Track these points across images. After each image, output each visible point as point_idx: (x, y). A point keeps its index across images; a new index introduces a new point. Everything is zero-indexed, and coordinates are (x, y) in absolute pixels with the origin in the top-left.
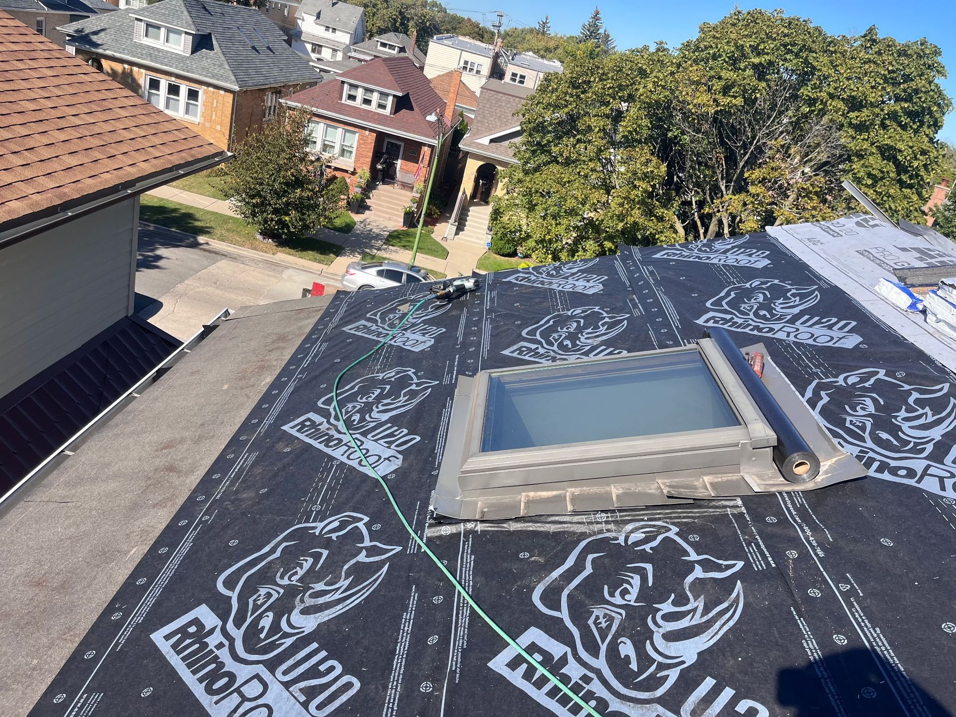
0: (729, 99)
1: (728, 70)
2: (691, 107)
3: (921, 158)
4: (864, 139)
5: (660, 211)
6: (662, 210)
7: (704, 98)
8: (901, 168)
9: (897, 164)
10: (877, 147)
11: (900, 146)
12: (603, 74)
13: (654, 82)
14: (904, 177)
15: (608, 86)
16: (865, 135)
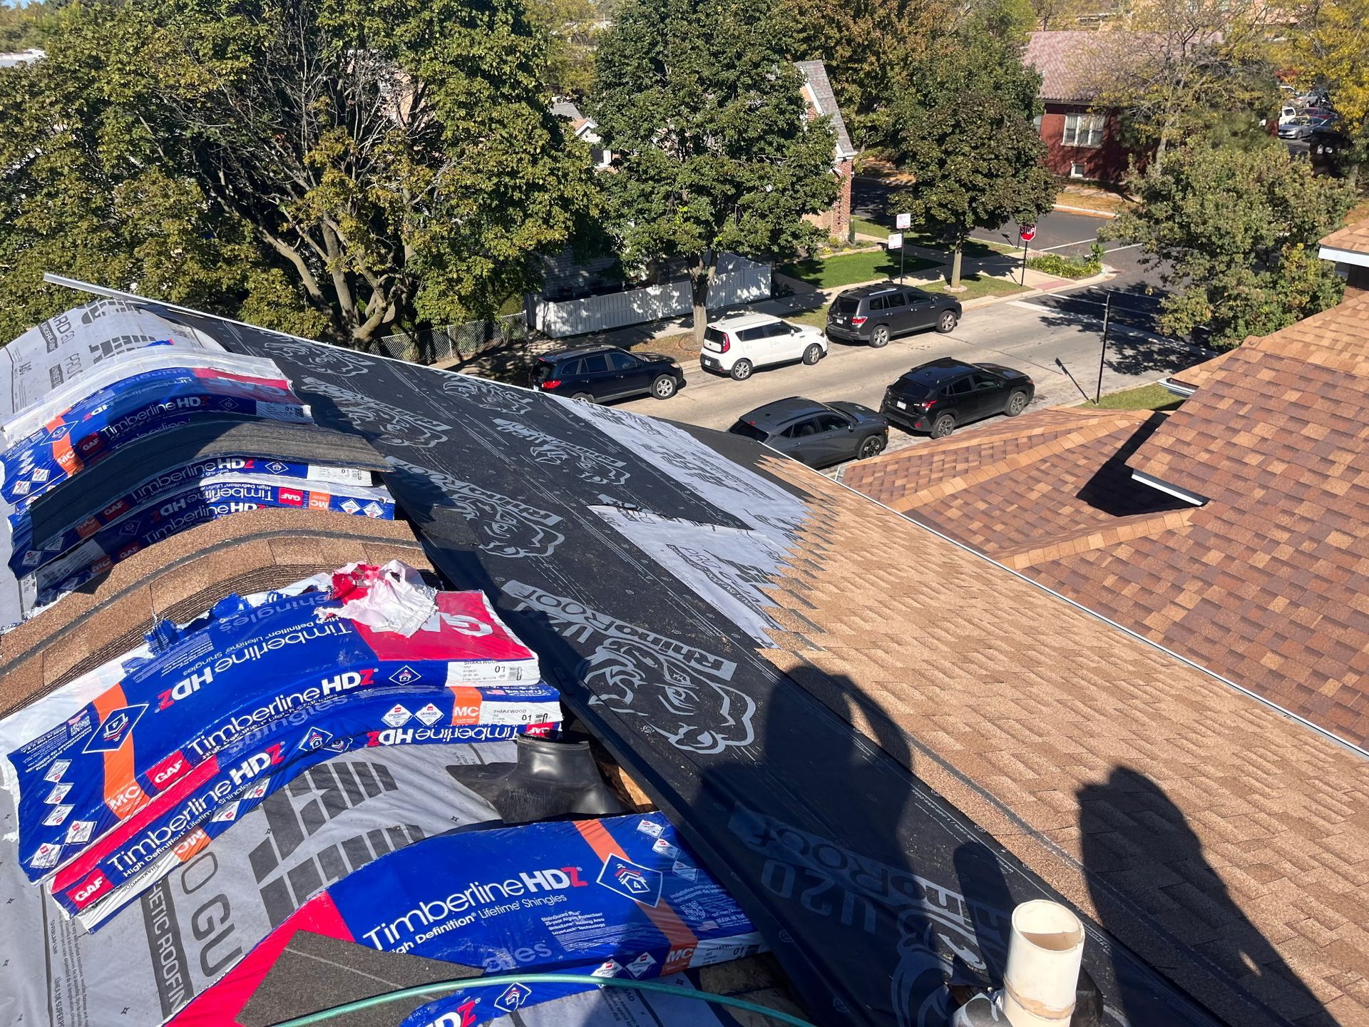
0: (230, 62)
1: (206, 21)
2: (181, 91)
3: (509, 58)
4: (431, 59)
5: (226, 251)
6: (229, 248)
7: (194, 73)
8: (495, 81)
9: (486, 76)
10: (451, 63)
11: (476, 51)
12: (32, 85)
13: (119, 69)
14: (506, 90)
15: (48, 101)
16: (430, 53)
